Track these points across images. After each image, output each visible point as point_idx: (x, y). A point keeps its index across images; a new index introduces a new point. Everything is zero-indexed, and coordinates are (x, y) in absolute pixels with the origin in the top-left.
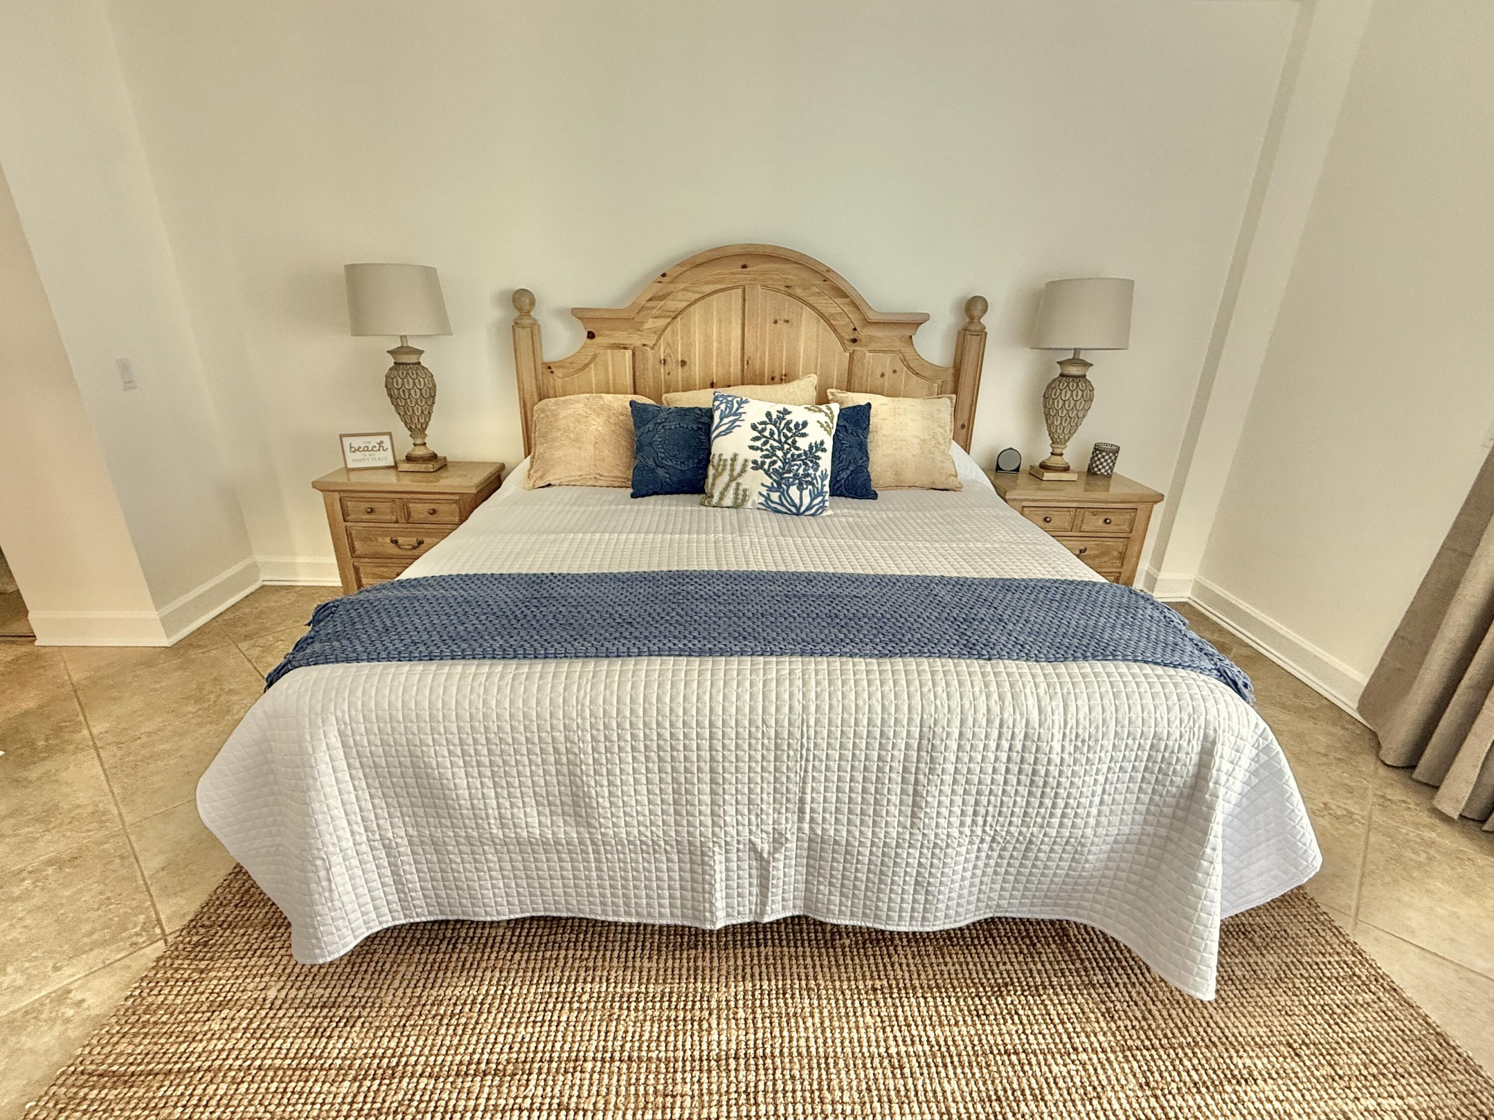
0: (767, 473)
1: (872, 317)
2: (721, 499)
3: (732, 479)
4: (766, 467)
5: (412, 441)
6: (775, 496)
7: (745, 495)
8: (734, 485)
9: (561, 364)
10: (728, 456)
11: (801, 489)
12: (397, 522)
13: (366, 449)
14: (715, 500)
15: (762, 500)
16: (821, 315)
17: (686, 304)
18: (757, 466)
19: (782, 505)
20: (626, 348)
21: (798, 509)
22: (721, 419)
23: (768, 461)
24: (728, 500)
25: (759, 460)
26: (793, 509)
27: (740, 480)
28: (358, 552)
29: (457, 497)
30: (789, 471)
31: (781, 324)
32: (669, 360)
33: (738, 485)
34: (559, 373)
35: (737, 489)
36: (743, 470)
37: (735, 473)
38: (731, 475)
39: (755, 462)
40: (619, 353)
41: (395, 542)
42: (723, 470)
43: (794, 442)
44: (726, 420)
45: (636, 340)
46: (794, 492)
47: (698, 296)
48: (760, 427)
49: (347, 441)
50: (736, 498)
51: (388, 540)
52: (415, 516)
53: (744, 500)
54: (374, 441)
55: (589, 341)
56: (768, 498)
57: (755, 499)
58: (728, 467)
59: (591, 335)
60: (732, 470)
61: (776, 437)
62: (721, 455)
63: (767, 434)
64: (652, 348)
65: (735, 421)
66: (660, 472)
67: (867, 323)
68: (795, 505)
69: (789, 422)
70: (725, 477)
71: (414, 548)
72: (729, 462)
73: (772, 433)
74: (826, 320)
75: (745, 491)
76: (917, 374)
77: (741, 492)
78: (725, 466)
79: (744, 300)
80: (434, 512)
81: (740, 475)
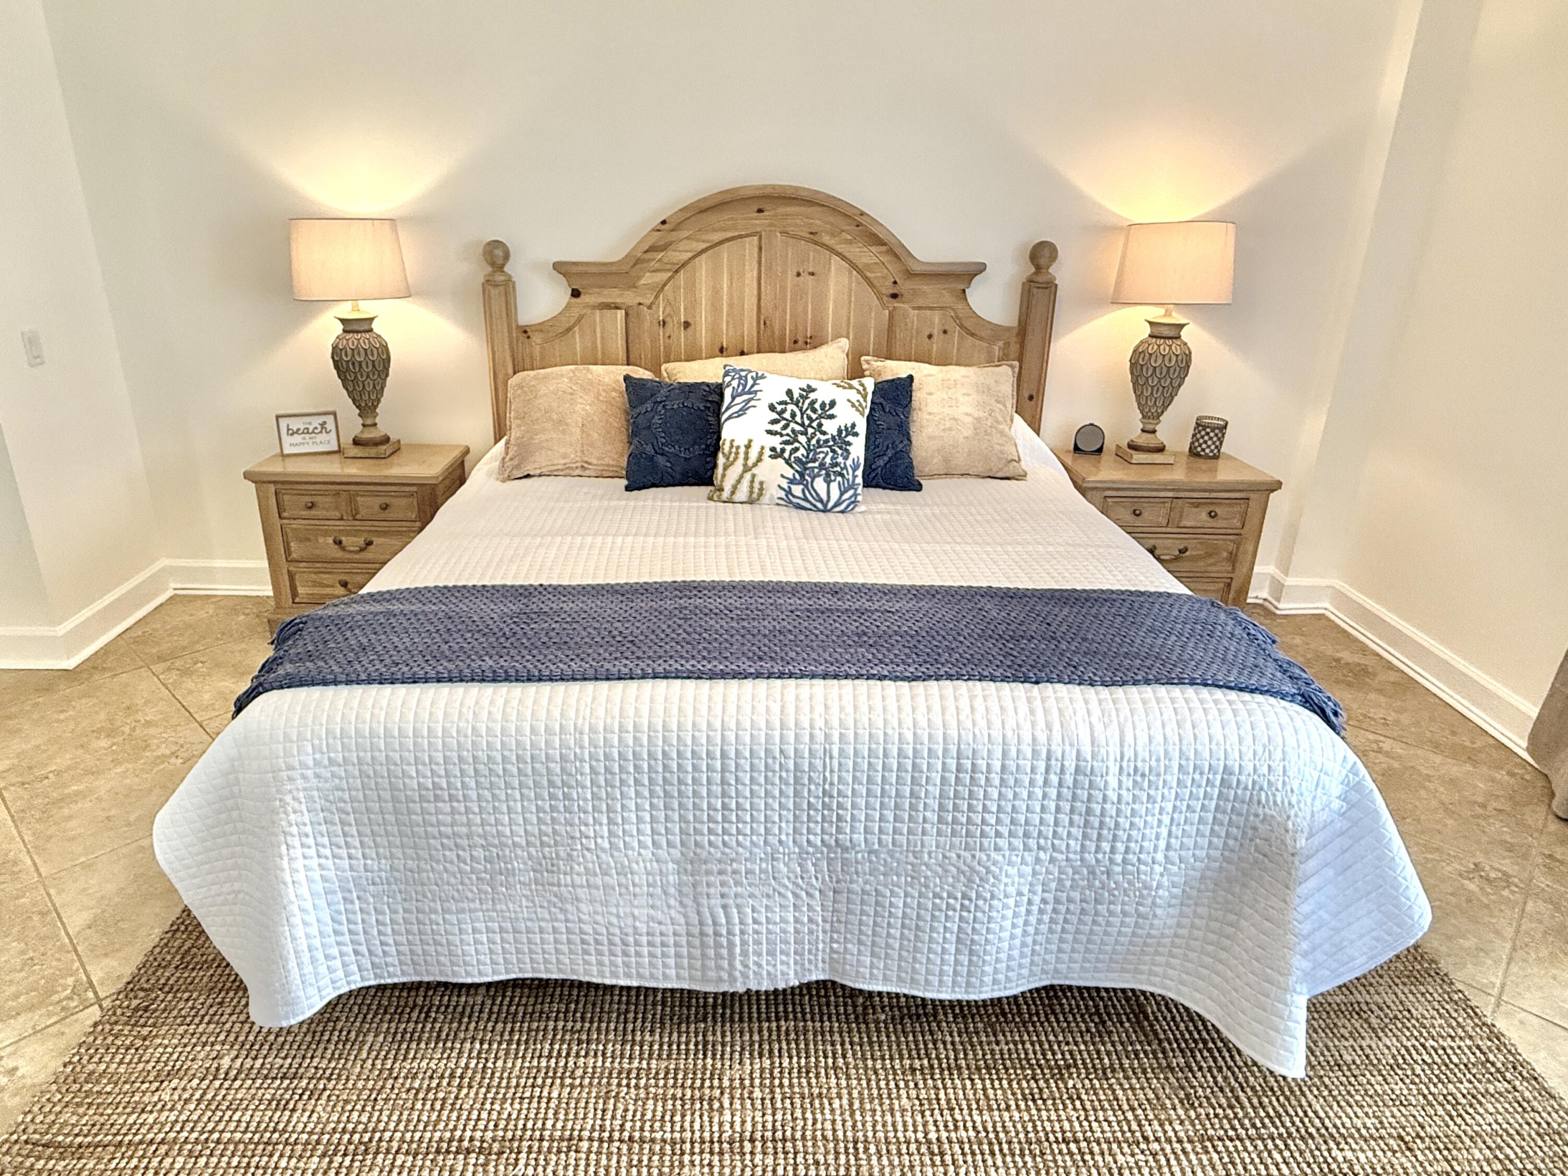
0: (787, 462)
1: (917, 268)
2: (733, 493)
3: (746, 469)
4: (786, 455)
5: (361, 421)
6: (797, 490)
7: (761, 489)
8: (748, 476)
9: (541, 327)
10: (741, 442)
11: (828, 482)
12: (342, 519)
13: (306, 431)
14: (726, 495)
15: (782, 494)
16: (853, 266)
17: (690, 255)
18: (776, 454)
19: (806, 499)
20: (617, 308)
21: (825, 505)
22: (733, 398)
23: (788, 448)
24: (742, 493)
25: (779, 448)
26: (819, 505)
27: (755, 471)
28: (294, 555)
29: (414, 489)
30: (814, 460)
31: (805, 278)
32: (668, 320)
33: (754, 476)
34: (537, 338)
35: (752, 482)
36: (759, 460)
37: (750, 463)
38: (745, 465)
39: (773, 449)
40: (608, 313)
41: (338, 543)
42: (736, 459)
43: (820, 425)
44: (738, 400)
45: (629, 298)
46: (820, 485)
47: (704, 246)
48: (779, 408)
49: (283, 423)
50: (751, 492)
51: (330, 540)
52: (363, 513)
53: (760, 494)
54: (316, 422)
55: (574, 300)
56: (789, 492)
57: (774, 493)
58: (742, 456)
59: (576, 294)
60: (746, 458)
61: (798, 419)
62: (733, 441)
63: (787, 415)
64: (649, 307)
65: (749, 400)
66: (661, 460)
67: (910, 275)
68: (821, 501)
69: (813, 402)
70: (738, 467)
71: (362, 550)
72: (742, 450)
73: (793, 415)
74: (860, 272)
75: (761, 483)
76: (972, 335)
77: (756, 486)
78: (737, 453)
79: (760, 249)
80: (385, 507)
81: (755, 465)
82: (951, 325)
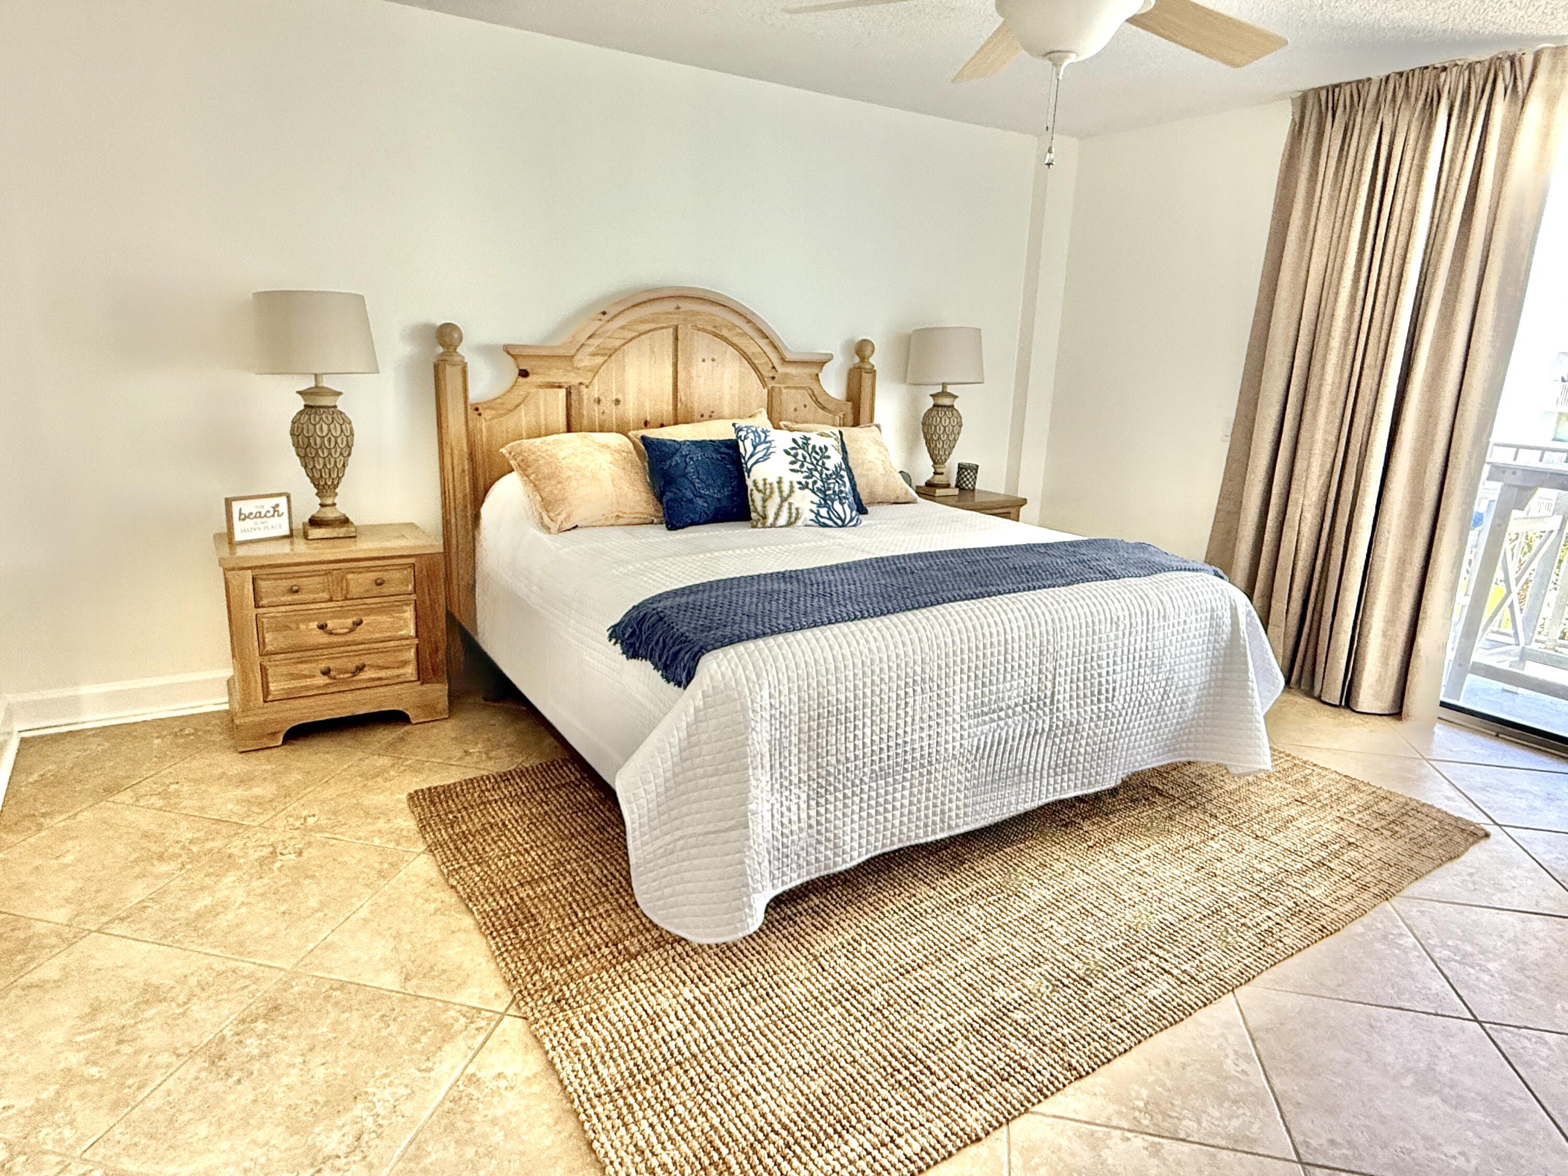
0: (813, 491)
1: (789, 357)
2: (776, 519)
3: (784, 500)
4: (810, 486)
5: (318, 501)
6: (824, 512)
7: (798, 514)
8: (786, 505)
9: (491, 404)
10: (773, 479)
11: (842, 504)
12: (331, 600)
13: (259, 515)
14: (770, 520)
15: (813, 516)
16: (744, 355)
17: (623, 342)
18: (804, 487)
19: (830, 519)
20: (560, 387)
21: (843, 521)
22: (755, 448)
23: (810, 481)
24: (783, 520)
25: (803, 481)
26: (839, 522)
27: (790, 500)
28: (269, 648)
29: (412, 560)
30: (829, 489)
31: (708, 362)
32: (602, 398)
33: (790, 504)
34: (487, 414)
35: (790, 509)
36: (792, 491)
37: (785, 494)
38: (781, 496)
39: (800, 483)
40: (550, 391)
41: (322, 627)
42: (772, 492)
43: (824, 463)
44: (759, 448)
45: (572, 379)
46: (837, 505)
47: (634, 334)
48: (793, 452)
50: (790, 517)
51: (314, 625)
52: (354, 591)
53: (797, 518)
54: (268, 504)
55: (521, 380)
56: (818, 514)
57: (807, 516)
58: (776, 490)
59: (524, 374)
60: (781, 492)
61: (808, 459)
62: (765, 480)
63: (800, 457)
64: (587, 387)
65: (768, 448)
66: (700, 501)
67: (784, 361)
68: (840, 518)
69: (814, 447)
70: (776, 499)
71: (351, 631)
72: (775, 485)
73: (804, 457)
74: (749, 360)
75: (797, 509)
76: (824, 408)
77: (794, 511)
78: (772, 489)
79: (676, 339)
80: (379, 583)
81: (789, 496)
82: (809, 401)
